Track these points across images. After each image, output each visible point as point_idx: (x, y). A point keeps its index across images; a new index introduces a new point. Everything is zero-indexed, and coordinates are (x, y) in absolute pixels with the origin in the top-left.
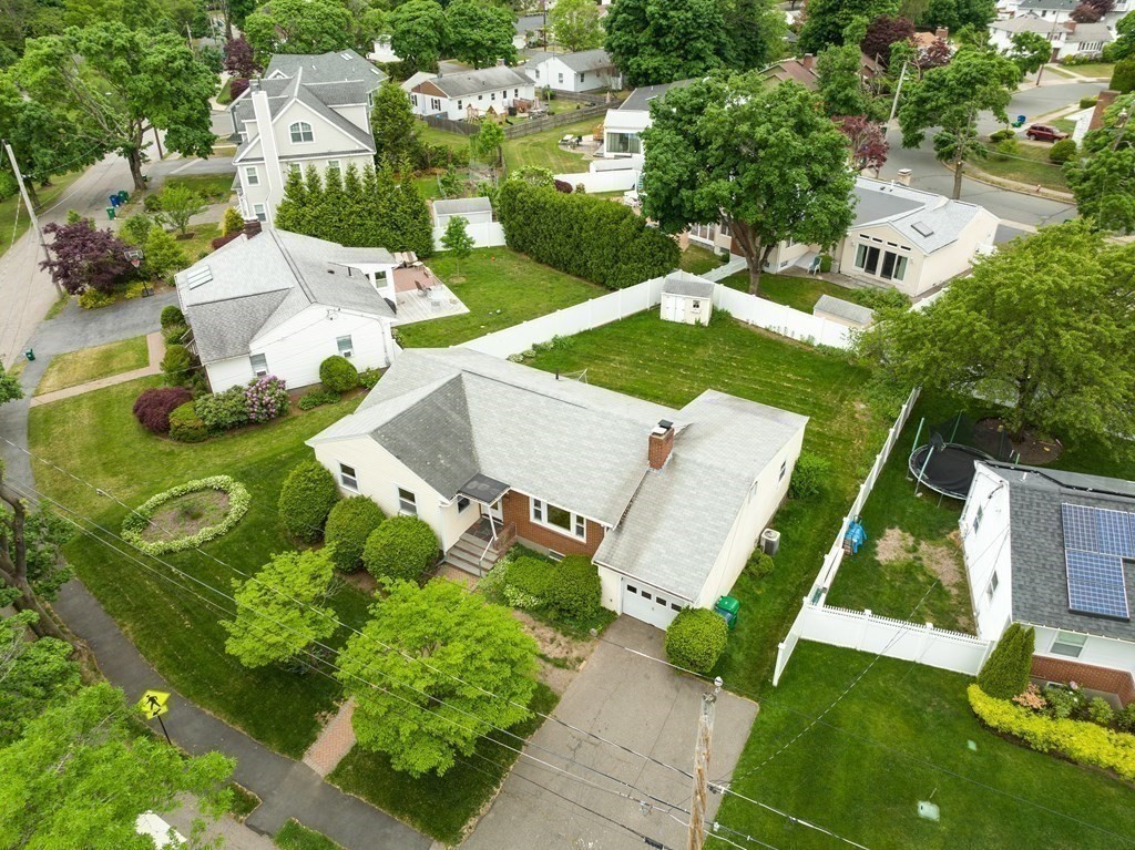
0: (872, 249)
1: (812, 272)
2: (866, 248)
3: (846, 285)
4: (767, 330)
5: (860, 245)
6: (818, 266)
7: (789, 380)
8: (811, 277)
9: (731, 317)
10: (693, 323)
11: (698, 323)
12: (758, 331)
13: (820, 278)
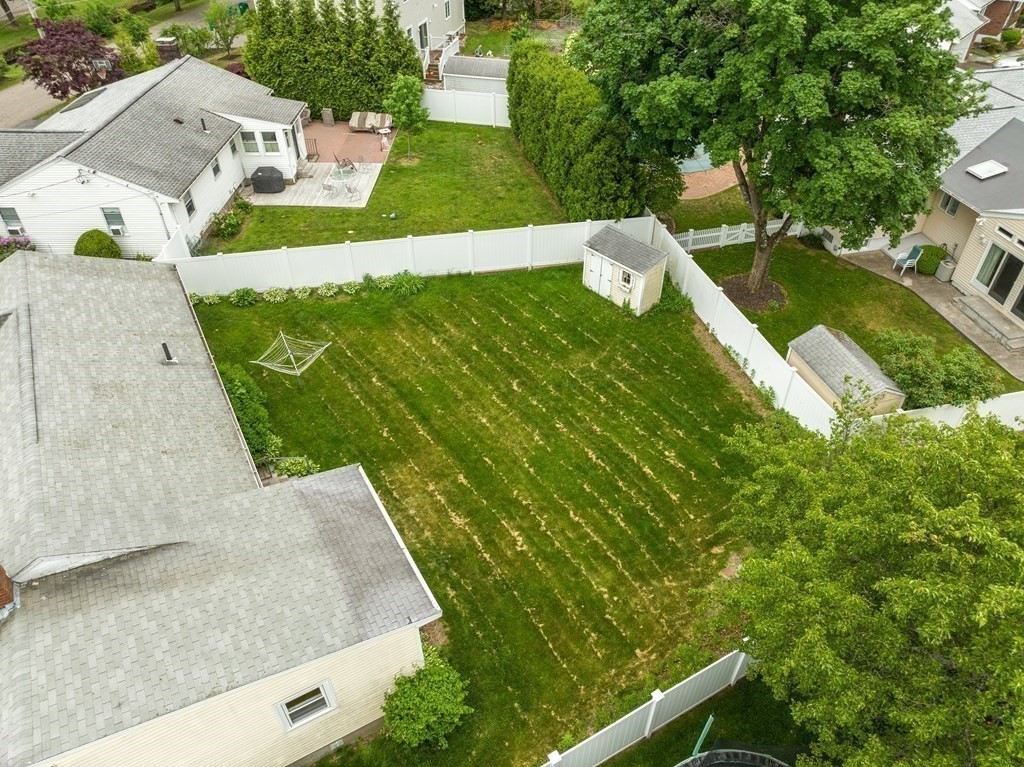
0: (1011, 257)
1: (899, 269)
2: (1004, 252)
3: (943, 309)
4: (726, 351)
5: (994, 247)
6: (914, 262)
7: (659, 463)
8: (894, 277)
9: (692, 311)
10: (620, 304)
11: (627, 305)
12: (709, 349)
13: (908, 282)
